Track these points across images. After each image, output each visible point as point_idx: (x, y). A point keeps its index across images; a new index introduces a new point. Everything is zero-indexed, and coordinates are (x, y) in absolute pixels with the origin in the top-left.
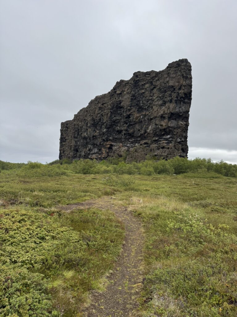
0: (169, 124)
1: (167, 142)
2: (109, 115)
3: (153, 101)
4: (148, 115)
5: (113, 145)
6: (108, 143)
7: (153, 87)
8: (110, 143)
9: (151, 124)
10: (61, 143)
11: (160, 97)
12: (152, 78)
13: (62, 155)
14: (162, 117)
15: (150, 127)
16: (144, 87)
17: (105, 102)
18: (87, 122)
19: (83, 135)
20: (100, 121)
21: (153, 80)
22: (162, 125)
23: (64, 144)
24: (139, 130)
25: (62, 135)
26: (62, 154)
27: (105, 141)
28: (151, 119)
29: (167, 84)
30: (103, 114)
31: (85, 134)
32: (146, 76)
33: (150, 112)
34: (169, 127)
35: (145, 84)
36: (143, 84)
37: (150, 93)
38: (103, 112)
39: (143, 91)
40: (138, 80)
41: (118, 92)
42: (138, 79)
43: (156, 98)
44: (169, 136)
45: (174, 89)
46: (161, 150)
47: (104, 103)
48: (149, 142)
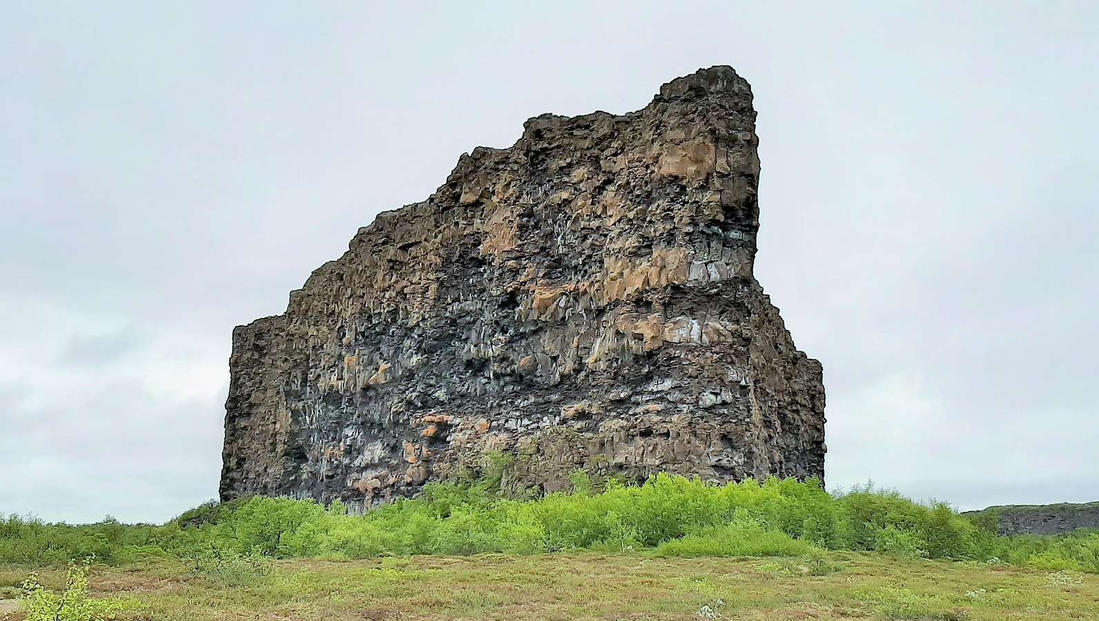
1: (659, 407)
2: (431, 294)
3: (606, 236)
4: (585, 292)
5: (451, 426)
6: (428, 418)
7: (602, 178)
8: (436, 419)
9: (602, 329)
10: (230, 419)
11: (630, 220)
12: (597, 144)
13: (233, 480)
14: (641, 303)
15: (597, 347)
16: (566, 179)
17: (412, 240)
18: (342, 327)
19: (321, 385)
20: (394, 321)
21: (603, 151)
22: (639, 337)
23: (245, 428)
24: (555, 359)
25: (235, 383)
26: (235, 475)
27: (416, 408)
28: (601, 312)
29: (656, 170)
30: (406, 290)
31: (334, 378)
32: (575, 132)
33: (592, 284)
34: (668, 344)
35: (570, 165)
36: (562, 168)
37: (593, 204)
38: (405, 283)
39: (565, 195)
40: (544, 150)
41: (467, 198)
42: (544, 145)
43: (614, 224)
44: (668, 384)
45: (683, 188)
46: (640, 441)
47: (411, 245)
48: (594, 410)
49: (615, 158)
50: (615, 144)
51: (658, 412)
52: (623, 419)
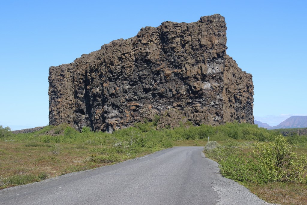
0: (202, 86)
2: (132, 68)
4: (180, 73)
6: (133, 104)
7: (184, 42)
8: (136, 104)
9: (184, 83)
11: (192, 55)
14: (195, 78)
16: (174, 41)
17: (126, 52)
21: (184, 34)
22: (195, 87)
24: (171, 90)
27: (128, 101)
28: (184, 79)
29: (199, 42)
32: (177, 28)
33: (182, 71)
34: (202, 89)
35: (175, 37)
38: (124, 64)
39: (174, 46)
40: (168, 32)
41: (144, 41)
43: (188, 55)
44: (202, 99)
45: (207, 48)
46: (195, 113)
48: (183, 105)
49: (188, 37)
50: (188, 33)
51: (200, 106)
52: (190, 107)
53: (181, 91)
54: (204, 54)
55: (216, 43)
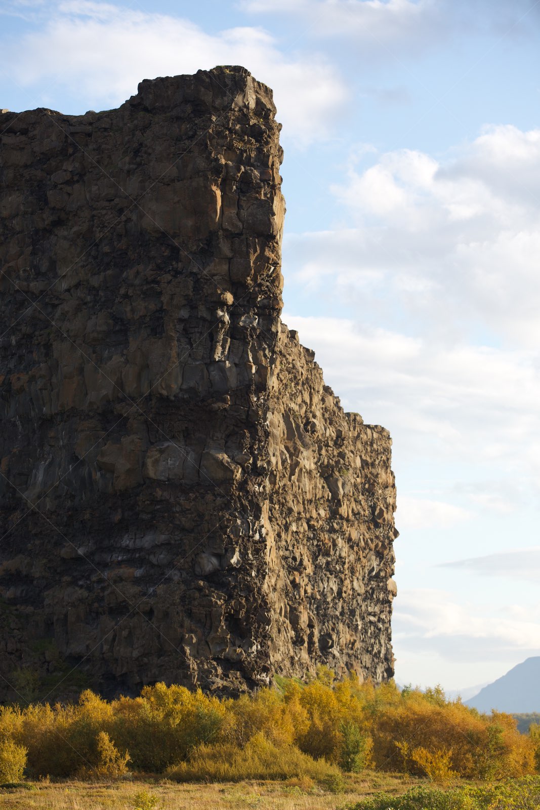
0: (149, 462)
1: (138, 573)
3: (54, 306)
4: (21, 390)
7: (48, 215)
9: (47, 448)
12: (40, 162)
14: (111, 418)
15: (40, 475)
21: (49, 173)
22: (107, 469)
28: (47, 422)
29: (134, 218)
32: (5, 138)
33: (32, 379)
34: (150, 482)
37: (34, 253)
43: (68, 290)
44: (148, 541)
46: (108, 622)
48: (37, 572)
49: (68, 189)
50: (69, 166)
51: (137, 581)
52: (81, 587)
53: (29, 496)
54: (158, 283)
55: (226, 225)
